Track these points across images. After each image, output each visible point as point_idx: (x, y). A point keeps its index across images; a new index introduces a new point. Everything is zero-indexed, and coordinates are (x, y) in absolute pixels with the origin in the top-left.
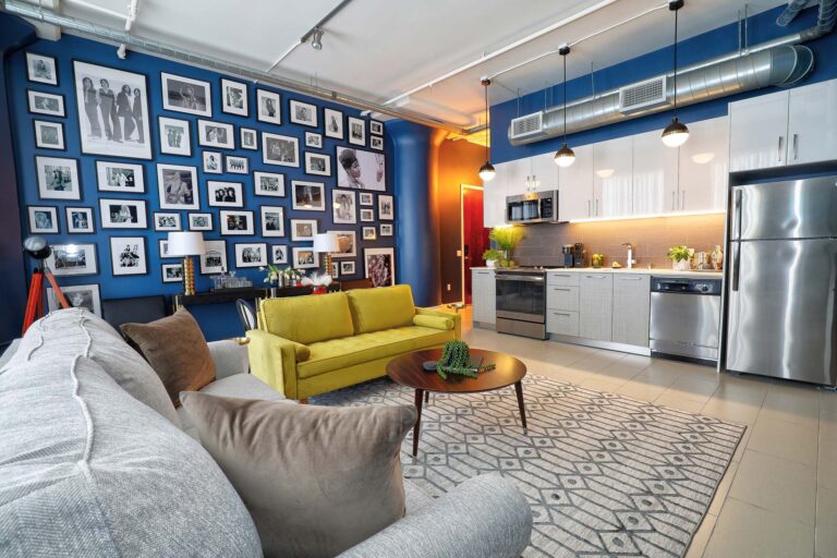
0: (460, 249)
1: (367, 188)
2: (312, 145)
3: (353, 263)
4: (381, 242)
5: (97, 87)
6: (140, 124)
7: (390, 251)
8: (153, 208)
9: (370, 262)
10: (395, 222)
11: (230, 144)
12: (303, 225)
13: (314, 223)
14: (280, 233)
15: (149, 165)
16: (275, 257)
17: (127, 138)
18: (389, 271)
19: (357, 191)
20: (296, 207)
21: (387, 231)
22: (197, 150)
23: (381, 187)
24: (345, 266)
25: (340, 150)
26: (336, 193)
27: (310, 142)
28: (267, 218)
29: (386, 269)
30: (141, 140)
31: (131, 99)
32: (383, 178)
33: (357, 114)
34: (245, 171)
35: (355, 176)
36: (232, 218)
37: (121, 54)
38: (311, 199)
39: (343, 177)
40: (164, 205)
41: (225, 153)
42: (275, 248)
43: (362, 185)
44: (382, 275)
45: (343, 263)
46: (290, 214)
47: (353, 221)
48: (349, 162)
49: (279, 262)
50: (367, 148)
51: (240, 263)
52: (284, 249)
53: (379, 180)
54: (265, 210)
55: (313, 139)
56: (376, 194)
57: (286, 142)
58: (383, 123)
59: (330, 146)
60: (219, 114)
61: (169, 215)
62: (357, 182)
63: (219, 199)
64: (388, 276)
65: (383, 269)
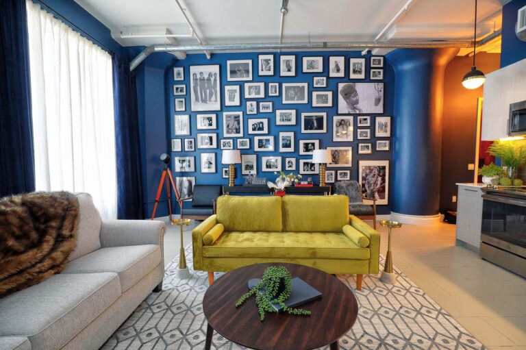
0: (473, 162)
1: (364, 112)
2: (319, 86)
3: (348, 172)
4: (376, 155)
5: (198, 76)
6: (216, 92)
7: (386, 163)
8: (220, 137)
9: (364, 171)
10: (393, 139)
11: (262, 95)
12: (309, 144)
13: (317, 142)
14: (291, 149)
15: (219, 113)
16: (287, 165)
17: (210, 101)
18: (384, 180)
19: (355, 116)
20: (303, 131)
21: (383, 146)
22: (243, 101)
23: (380, 109)
24: (341, 174)
25: (341, 86)
26: (336, 119)
27: (317, 84)
28: (283, 140)
29: (380, 178)
30: (216, 101)
31: (212, 79)
32: (382, 102)
33: (358, 55)
34: (271, 110)
35: (353, 104)
36: (260, 141)
37: (208, 57)
38: (315, 124)
39: (343, 106)
40: (226, 135)
41: (258, 101)
42: (287, 160)
43: (359, 110)
44: (375, 183)
45: (339, 172)
46: (299, 136)
47: (351, 139)
48: (350, 94)
49: (290, 169)
50: (367, 79)
51: (264, 169)
52: (293, 160)
53: (377, 104)
54: (282, 134)
55: (320, 82)
56: (373, 116)
57: (299, 87)
58: (384, 57)
59: (332, 84)
60: (257, 78)
61: (228, 141)
62: (355, 108)
63: (254, 129)
64: (381, 184)
65: (377, 178)
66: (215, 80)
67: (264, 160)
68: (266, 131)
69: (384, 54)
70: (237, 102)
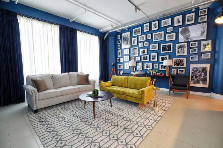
1: (194, 40)
2: (169, 31)
3: (184, 70)
5: (124, 37)
6: (129, 41)
7: (208, 65)
8: (131, 57)
11: (145, 40)
12: (164, 57)
13: (167, 57)
15: (130, 48)
16: (154, 67)
17: (127, 44)
18: (206, 74)
20: (161, 52)
21: (206, 57)
22: (138, 43)
24: (180, 71)
26: (177, 45)
27: (168, 31)
28: (153, 56)
29: (203, 73)
30: (129, 44)
33: (190, 12)
34: (148, 45)
35: (187, 37)
36: (144, 57)
37: (127, 29)
38: (167, 49)
39: (181, 38)
40: (132, 56)
41: (143, 42)
42: (154, 64)
43: (191, 39)
45: (179, 70)
46: (160, 54)
47: (186, 54)
49: (156, 68)
50: (195, 23)
52: (157, 64)
53: (202, 35)
54: (152, 54)
55: (170, 29)
56: (200, 41)
57: (160, 34)
59: (176, 30)
60: (143, 33)
61: (133, 58)
62: (188, 39)
63: (142, 53)
64: (204, 76)
65: (202, 73)
66: (129, 37)
67: (145, 64)
68: (146, 53)
69: (208, 7)
70: (136, 44)
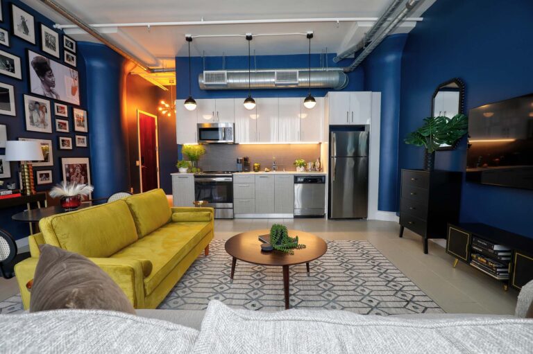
3: (50, 172)
4: (76, 153)
7: (85, 161)
9: (68, 171)
10: (89, 134)
13: (2, 129)
18: (86, 179)
19: (53, 101)
21: (82, 143)
23: (76, 100)
24: (41, 175)
25: (32, 56)
26: (28, 99)
29: (83, 177)
32: (78, 92)
33: (50, 24)
35: (49, 85)
43: (57, 95)
47: (49, 130)
48: (43, 70)
50: (60, 60)
53: (73, 94)
56: (71, 107)
58: (76, 42)
59: (19, 46)
62: (50, 91)
69: (76, 39)
